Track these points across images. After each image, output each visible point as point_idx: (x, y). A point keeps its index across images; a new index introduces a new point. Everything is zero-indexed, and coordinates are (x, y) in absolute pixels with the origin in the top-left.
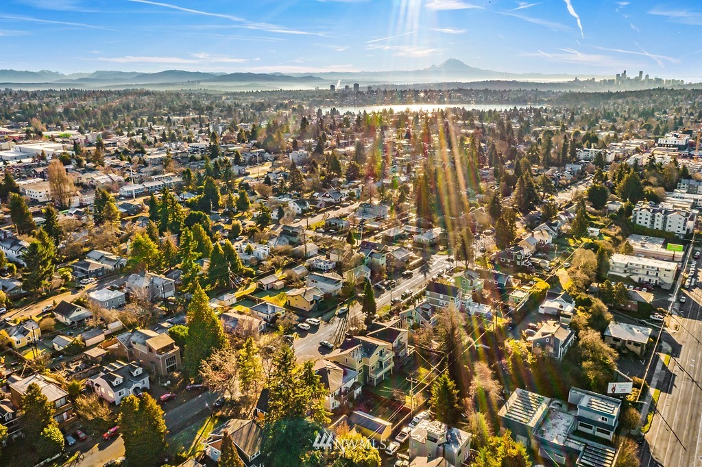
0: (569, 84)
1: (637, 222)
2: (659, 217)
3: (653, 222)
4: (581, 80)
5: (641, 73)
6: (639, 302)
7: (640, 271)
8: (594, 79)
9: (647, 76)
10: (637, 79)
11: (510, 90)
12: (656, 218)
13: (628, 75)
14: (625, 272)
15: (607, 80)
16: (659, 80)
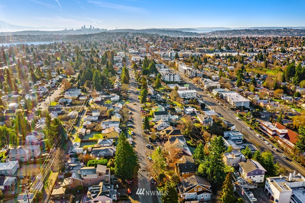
0: (63, 31)
1: (165, 80)
2: (172, 77)
3: (170, 79)
4: (68, 29)
5: (91, 26)
6: (201, 104)
7: (187, 95)
8: (73, 29)
9: (93, 27)
10: (90, 29)
11: (40, 35)
12: (171, 77)
13: (86, 27)
14: (183, 96)
15: (79, 29)
16: (98, 29)
